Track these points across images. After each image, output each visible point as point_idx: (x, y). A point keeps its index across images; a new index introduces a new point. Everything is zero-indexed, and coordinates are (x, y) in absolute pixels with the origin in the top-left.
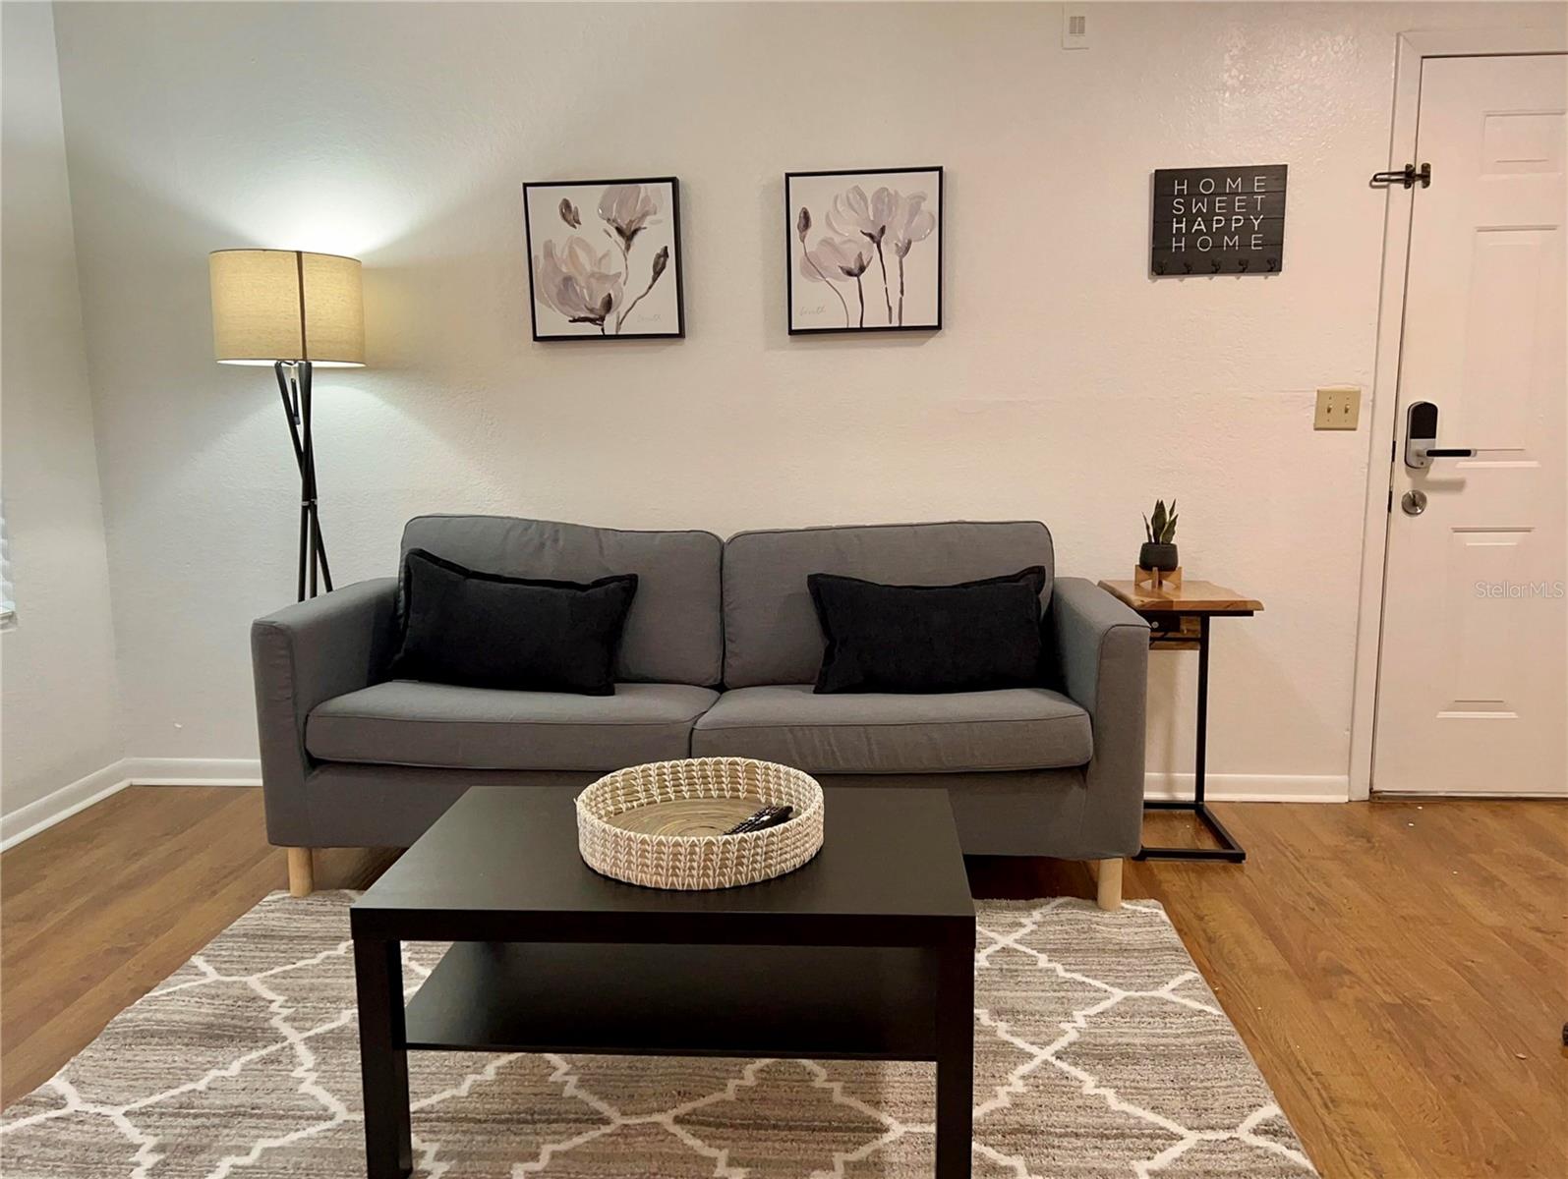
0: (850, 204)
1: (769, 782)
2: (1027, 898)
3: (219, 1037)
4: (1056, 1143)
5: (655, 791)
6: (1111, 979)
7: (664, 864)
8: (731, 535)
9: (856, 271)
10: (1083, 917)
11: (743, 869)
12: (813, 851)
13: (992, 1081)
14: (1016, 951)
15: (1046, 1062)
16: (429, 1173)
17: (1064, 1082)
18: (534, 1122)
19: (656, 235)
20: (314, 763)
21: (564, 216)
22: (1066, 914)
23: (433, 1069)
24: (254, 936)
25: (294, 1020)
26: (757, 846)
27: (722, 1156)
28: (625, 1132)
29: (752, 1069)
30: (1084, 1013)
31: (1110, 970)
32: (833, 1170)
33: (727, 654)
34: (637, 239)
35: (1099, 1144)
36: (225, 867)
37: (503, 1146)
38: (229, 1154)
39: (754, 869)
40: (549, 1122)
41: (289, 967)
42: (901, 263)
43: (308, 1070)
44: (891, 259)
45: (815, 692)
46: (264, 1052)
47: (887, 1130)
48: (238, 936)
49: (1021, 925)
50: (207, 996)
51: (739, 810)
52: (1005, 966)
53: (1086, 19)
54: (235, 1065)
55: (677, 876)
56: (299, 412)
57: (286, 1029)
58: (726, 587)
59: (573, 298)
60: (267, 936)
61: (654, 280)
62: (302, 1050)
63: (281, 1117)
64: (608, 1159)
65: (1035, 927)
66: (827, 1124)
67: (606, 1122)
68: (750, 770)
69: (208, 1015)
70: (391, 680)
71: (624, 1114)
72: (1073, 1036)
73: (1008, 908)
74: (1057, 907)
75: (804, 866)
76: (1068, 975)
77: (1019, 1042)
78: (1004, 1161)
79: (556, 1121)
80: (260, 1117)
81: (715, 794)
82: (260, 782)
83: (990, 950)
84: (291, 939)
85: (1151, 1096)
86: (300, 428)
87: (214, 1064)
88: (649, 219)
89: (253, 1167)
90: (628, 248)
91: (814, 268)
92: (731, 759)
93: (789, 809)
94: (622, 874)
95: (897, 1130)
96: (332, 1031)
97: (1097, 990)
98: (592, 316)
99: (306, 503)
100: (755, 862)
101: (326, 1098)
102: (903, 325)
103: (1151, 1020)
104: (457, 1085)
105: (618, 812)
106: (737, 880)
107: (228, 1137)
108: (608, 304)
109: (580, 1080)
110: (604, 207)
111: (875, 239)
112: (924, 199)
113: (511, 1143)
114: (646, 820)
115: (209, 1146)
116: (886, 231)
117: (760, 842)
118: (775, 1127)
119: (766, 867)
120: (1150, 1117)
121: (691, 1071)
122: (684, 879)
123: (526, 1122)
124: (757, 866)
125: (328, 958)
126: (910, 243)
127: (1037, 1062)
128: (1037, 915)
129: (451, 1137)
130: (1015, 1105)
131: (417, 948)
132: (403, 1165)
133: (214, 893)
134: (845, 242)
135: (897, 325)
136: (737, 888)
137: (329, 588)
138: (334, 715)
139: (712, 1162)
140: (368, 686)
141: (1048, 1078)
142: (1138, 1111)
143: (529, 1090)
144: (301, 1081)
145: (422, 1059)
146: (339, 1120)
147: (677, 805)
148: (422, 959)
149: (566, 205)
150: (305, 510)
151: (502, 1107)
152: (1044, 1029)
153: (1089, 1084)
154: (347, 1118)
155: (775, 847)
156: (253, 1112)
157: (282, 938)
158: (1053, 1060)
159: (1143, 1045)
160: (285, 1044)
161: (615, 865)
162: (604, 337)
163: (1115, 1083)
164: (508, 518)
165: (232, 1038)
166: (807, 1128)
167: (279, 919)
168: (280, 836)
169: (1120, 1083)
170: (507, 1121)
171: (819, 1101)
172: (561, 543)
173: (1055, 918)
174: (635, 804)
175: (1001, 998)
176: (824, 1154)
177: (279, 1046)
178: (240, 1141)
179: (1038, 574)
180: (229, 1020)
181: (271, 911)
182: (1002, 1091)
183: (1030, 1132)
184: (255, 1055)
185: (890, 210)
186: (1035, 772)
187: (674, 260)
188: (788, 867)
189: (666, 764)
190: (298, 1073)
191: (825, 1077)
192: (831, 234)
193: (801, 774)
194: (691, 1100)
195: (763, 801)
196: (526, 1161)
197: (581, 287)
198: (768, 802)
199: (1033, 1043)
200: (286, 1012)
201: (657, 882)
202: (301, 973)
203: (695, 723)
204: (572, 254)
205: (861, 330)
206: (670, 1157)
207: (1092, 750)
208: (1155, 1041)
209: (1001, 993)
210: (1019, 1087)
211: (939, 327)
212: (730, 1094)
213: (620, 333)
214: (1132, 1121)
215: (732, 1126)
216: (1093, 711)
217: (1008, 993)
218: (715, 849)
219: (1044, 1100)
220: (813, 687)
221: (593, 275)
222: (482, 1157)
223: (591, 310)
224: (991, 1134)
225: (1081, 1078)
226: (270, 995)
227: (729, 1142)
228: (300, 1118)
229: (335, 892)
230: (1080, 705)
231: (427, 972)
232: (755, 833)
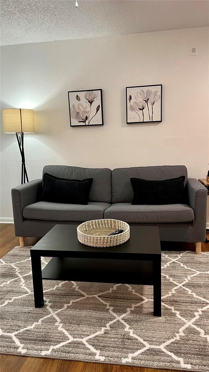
0: (141, 94)
1: (118, 224)
2: (179, 251)
3: (5, 276)
4: (181, 304)
5: (94, 226)
6: (197, 269)
7: (95, 242)
8: (113, 169)
9: (142, 109)
10: (192, 255)
11: (112, 243)
12: (127, 239)
13: (168, 290)
14: (176, 262)
15: (180, 287)
16: (47, 305)
17: (184, 291)
18: (69, 296)
19: (97, 102)
20: (24, 219)
21: (77, 98)
22: (188, 255)
23: (48, 284)
24: (13, 255)
25: (21, 273)
26: (114, 238)
27: (108, 304)
28: (88, 298)
29: (115, 286)
30: (190, 276)
31: (197, 267)
32: (132, 308)
33: (113, 196)
34: (93, 103)
35: (191, 305)
36: (7, 241)
37: (62, 300)
38: (7, 300)
39: (114, 243)
40: (72, 296)
41: (20, 262)
42: (152, 107)
43: (23, 283)
44: (150, 106)
45: (132, 204)
46: (14, 279)
47: (144, 300)
48: (9, 255)
49: (178, 257)
50: (3, 267)
51: (112, 230)
52: (173, 266)
53: (196, 49)
54: (9, 282)
55: (97, 244)
56: (21, 143)
57: (19, 275)
58: (112, 181)
59: (79, 117)
60: (14, 255)
61: (97, 112)
62: (22, 279)
63: (18, 293)
64: (84, 304)
65: (181, 257)
66: (131, 298)
67: (84, 296)
68: (115, 222)
69: (3, 271)
70: (40, 201)
71: (88, 295)
72: (187, 281)
73: (175, 253)
74: (186, 253)
75: (125, 243)
76: (187, 268)
77: (175, 282)
78: (169, 307)
79: (74, 296)
80: (13, 292)
81: (107, 227)
82: (13, 223)
83: (170, 262)
84: (20, 256)
85: (203, 295)
86: (21, 147)
87: (4, 281)
88: (95, 99)
89: (12, 303)
90: (91, 105)
91: (132, 109)
92: (110, 219)
93: (123, 230)
94: (86, 244)
95: (146, 300)
96: (28, 275)
97: (194, 272)
98: (83, 121)
99: (23, 163)
100: (114, 241)
101: (27, 289)
102: (153, 121)
103: (205, 278)
104: (53, 287)
105: (86, 230)
106: (110, 245)
107: (7, 296)
108: (87, 118)
109: (79, 287)
110: (86, 96)
111: (146, 101)
112: (158, 92)
113: (64, 300)
114: (92, 232)
115: (3, 298)
116: (149, 100)
117: (115, 237)
118: (120, 299)
119: (116, 243)
120: (203, 299)
121: (102, 286)
122: (99, 245)
123: (67, 295)
124: (114, 242)
125: (28, 260)
126: (154, 102)
127: (178, 287)
128: (181, 255)
129: (52, 298)
130: (173, 296)
131: (46, 259)
132: (42, 303)
133: (5, 246)
134: (139, 102)
135: (151, 121)
136: (110, 247)
137: (28, 181)
138: (29, 209)
139: (106, 305)
140: (36, 202)
141: (181, 290)
142: (200, 298)
143: (68, 289)
144: (22, 285)
145: (46, 282)
146: (29, 294)
147: (99, 229)
148: (47, 261)
149: (77, 96)
150: (22, 164)
151: (62, 292)
152: (180, 280)
153: (190, 292)
154: (31, 293)
155: (118, 239)
156: (12, 291)
157: (18, 256)
158: (182, 286)
159: (203, 284)
160: (19, 278)
161: (85, 242)
162: (86, 125)
163: (196, 292)
164: (65, 166)
165: (8, 276)
166: (127, 299)
167: (18, 252)
168: (18, 234)
169: (197, 292)
170: (63, 295)
171: (129, 293)
172: (76, 172)
173: (185, 256)
174: (90, 229)
175: (171, 273)
176: (130, 305)
177: (17, 278)
178: (10, 297)
179: (183, 178)
180: (7, 272)
181: (16, 250)
182: (170, 293)
183: (175, 302)
184: (13, 280)
185: (150, 95)
186: (181, 223)
187: (101, 108)
188: (121, 243)
189: (96, 220)
190: (21, 284)
191: (131, 288)
192: (136, 101)
193: (125, 223)
194: (102, 292)
195: (117, 228)
196: (67, 304)
197: (81, 115)
198: (118, 229)
199: (178, 283)
200: (19, 271)
201: (93, 245)
202: (22, 263)
203: (104, 211)
204: (79, 107)
205: (143, 122)
206: (97, 304)
207: (194, 218)
208: (206, 283)
209: (171, 272)
210: (174, 292)
211: (161, 121)
212: (110, 291)
213: (89, 124)
214: (199, 300)
215: (111, 298)
216: (194, 209)
217: (173, 272)
218: (105, 239)
219: (179, 295)
220: (131, 203)
221: (83, 112)
222: (58, 302)
223: (83, 120)
224: (167, 302)
225: (188, 290)
226: (16, 268)
227: (110, 301)
228: (21, 293)
229: (29, 247)
230: (191, 207)
231: (47, 263)
232: (114, 235)
